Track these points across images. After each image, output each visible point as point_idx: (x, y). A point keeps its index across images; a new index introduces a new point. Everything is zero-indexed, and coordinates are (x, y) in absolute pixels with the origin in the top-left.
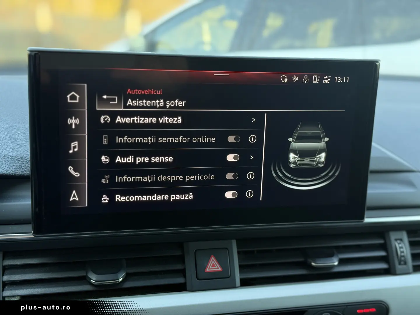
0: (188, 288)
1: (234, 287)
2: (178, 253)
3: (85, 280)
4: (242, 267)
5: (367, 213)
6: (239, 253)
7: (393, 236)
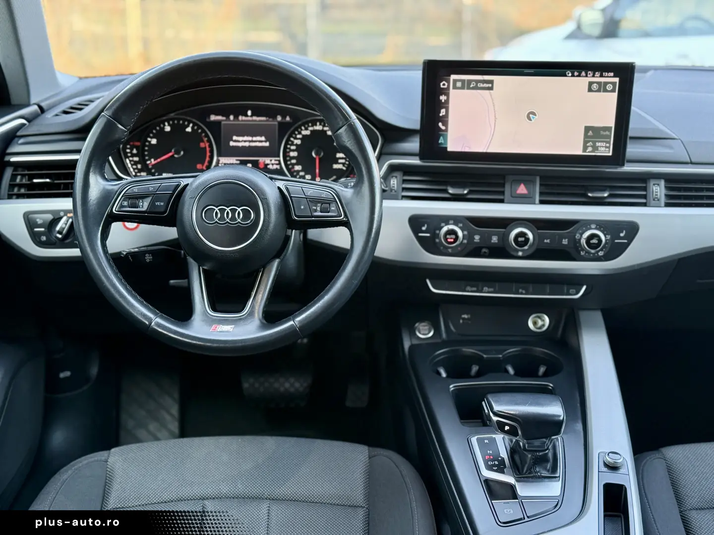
0: (505, 201)
1: (534, 203)
2: (502, 181)
3: (446, 191)
4: (541, 194)
5: (626, 164)
6: (541, 185)
7: (652, 182)
